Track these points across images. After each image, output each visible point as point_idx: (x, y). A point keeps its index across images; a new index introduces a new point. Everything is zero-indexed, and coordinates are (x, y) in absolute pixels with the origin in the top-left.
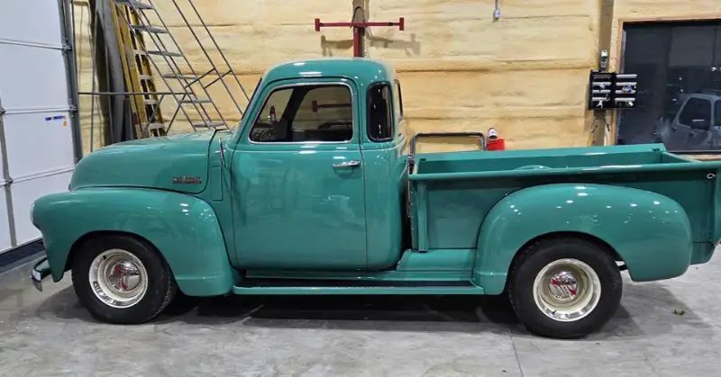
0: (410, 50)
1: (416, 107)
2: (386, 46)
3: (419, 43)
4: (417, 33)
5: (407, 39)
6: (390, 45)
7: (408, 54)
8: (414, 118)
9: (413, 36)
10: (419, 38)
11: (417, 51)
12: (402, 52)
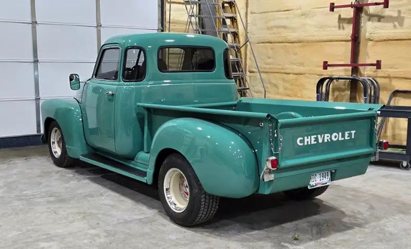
0: (396, 23)
1: (396, 69)
2: (379, 21)
3: (404, 18)
4: (403, 9)
5: (395, 14)
6: (382, 19)
7: (395, 26)
8: (396, 78)
9: (399, 12)
10: (404, 13)
11: (401, 24)
12: (390, 25)
